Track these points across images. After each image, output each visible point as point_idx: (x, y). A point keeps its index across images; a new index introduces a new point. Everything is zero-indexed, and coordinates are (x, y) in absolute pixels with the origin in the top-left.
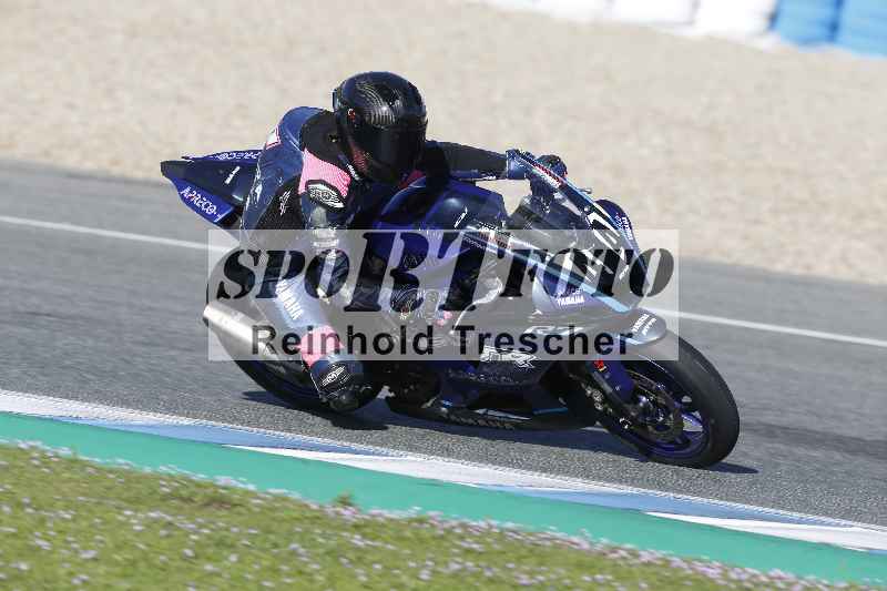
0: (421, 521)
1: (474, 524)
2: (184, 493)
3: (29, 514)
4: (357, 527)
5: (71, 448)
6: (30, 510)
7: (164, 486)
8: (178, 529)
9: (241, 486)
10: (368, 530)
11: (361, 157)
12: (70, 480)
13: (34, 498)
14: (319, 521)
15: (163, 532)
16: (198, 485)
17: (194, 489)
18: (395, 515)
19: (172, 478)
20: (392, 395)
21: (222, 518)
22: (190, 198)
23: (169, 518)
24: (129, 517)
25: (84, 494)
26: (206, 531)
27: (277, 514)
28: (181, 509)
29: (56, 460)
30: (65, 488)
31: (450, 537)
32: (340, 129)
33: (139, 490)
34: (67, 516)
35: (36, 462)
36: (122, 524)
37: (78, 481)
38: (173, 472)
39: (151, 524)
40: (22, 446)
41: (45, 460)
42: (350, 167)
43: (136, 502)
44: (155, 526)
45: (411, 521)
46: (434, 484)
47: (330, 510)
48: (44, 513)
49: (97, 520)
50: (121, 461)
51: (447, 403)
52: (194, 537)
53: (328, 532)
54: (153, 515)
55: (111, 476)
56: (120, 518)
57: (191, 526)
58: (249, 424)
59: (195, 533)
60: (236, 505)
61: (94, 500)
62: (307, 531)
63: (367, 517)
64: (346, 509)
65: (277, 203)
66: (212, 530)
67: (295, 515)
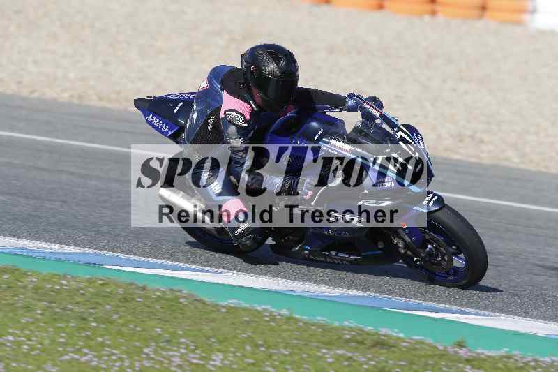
0: (509, 357)
1: (542, 359)
2: (359, 338)
3: (262, 351)
4: (468, 361)
5: (288, 310)
6: (262, 349)
7: (345, 334)
8: (354, 361)
9: (395, 334)
10: (474, 363)
11: (258, 95)
12: (288, 330)
13: (265, 341)
14: (444, 357)
15: (346, 363)
16: (368, 334)
17: (366, 336)
18: (493, 353)
19: (351, 329)
20: (274, 243)
21: (383, 354)
22: (152, 121)
23: (350, 355)
24: (324, 354)
25: (296, 339)
26: (372, 363)
27: (418, 353)
28: (356, 348)
29: (279, 317)
30: (284, 335)
31: (527, 368)
32: (246, 79)
33: (331, 337)
34: (286, 353)
35: (267, 319)
36: (320, 358)
37: (293, 331)
38: (352, 325)
39: (338, 358)
40: (259, 308)
41: (273, 318)
42: (251, 101)
43: (329, 344)
44: (341, 359)
45: (502, 357)
46: (516, 334)
47: (451, 350)
48: (271, 351)
49: (304, 355)
50: (319, 318)
51: (309, 248)
52: (365, 366)
53: (450, 364)
54: (340, 352)
55: (313, 327)
56: (319, 354)
57: (364, 359)
58: (400, 295)
59: (366, 364)
60: (391, 347)
61: (302, 343)
62: (436, 363)
63: (474, 355)
64: (461, 350)
65: (206, 123)
66: (376, 362)
67: (430, 353)
